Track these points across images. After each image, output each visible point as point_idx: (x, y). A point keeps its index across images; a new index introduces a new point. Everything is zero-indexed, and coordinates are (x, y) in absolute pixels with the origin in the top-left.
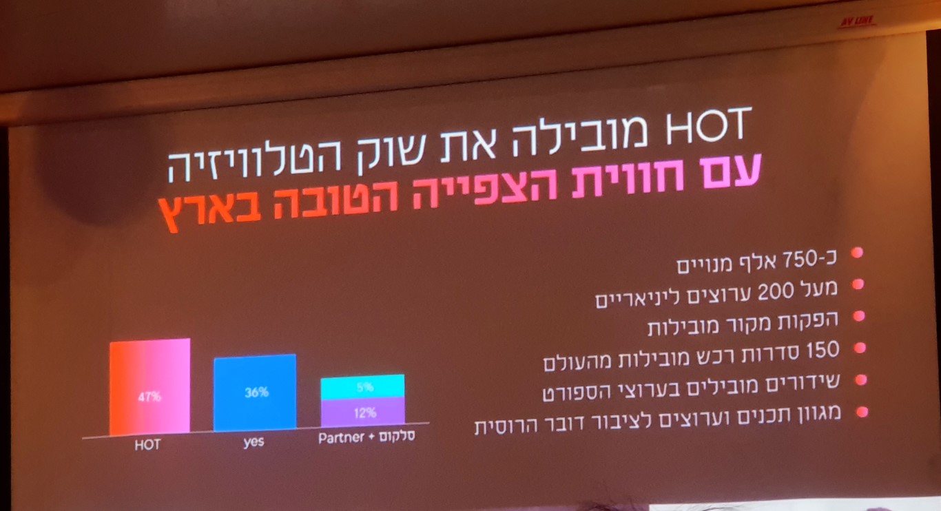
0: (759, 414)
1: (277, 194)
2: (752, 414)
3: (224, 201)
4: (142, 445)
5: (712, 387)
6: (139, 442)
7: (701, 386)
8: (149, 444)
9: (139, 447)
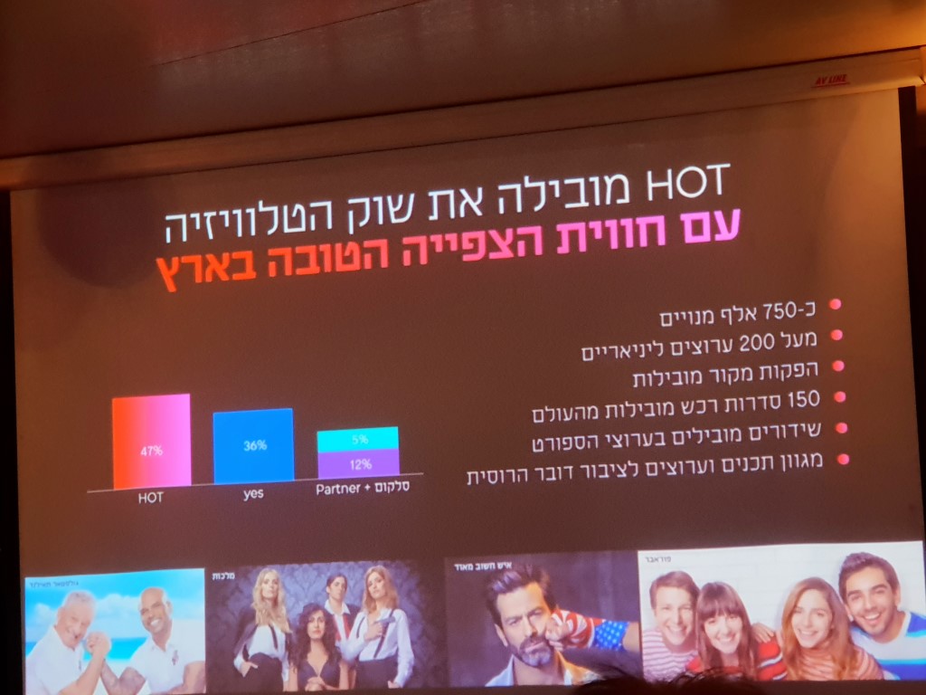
0: (742, 462)
1: (271, 252)
2: (736, 462)
3: (220, 261)
4: (145, 498)
5: (696, 436)
6: (143, 496)
7: (686, 435)
8: (152, 497)
9: (143, 500)
